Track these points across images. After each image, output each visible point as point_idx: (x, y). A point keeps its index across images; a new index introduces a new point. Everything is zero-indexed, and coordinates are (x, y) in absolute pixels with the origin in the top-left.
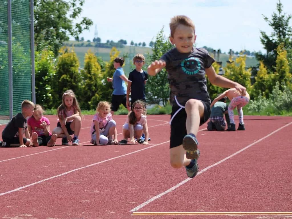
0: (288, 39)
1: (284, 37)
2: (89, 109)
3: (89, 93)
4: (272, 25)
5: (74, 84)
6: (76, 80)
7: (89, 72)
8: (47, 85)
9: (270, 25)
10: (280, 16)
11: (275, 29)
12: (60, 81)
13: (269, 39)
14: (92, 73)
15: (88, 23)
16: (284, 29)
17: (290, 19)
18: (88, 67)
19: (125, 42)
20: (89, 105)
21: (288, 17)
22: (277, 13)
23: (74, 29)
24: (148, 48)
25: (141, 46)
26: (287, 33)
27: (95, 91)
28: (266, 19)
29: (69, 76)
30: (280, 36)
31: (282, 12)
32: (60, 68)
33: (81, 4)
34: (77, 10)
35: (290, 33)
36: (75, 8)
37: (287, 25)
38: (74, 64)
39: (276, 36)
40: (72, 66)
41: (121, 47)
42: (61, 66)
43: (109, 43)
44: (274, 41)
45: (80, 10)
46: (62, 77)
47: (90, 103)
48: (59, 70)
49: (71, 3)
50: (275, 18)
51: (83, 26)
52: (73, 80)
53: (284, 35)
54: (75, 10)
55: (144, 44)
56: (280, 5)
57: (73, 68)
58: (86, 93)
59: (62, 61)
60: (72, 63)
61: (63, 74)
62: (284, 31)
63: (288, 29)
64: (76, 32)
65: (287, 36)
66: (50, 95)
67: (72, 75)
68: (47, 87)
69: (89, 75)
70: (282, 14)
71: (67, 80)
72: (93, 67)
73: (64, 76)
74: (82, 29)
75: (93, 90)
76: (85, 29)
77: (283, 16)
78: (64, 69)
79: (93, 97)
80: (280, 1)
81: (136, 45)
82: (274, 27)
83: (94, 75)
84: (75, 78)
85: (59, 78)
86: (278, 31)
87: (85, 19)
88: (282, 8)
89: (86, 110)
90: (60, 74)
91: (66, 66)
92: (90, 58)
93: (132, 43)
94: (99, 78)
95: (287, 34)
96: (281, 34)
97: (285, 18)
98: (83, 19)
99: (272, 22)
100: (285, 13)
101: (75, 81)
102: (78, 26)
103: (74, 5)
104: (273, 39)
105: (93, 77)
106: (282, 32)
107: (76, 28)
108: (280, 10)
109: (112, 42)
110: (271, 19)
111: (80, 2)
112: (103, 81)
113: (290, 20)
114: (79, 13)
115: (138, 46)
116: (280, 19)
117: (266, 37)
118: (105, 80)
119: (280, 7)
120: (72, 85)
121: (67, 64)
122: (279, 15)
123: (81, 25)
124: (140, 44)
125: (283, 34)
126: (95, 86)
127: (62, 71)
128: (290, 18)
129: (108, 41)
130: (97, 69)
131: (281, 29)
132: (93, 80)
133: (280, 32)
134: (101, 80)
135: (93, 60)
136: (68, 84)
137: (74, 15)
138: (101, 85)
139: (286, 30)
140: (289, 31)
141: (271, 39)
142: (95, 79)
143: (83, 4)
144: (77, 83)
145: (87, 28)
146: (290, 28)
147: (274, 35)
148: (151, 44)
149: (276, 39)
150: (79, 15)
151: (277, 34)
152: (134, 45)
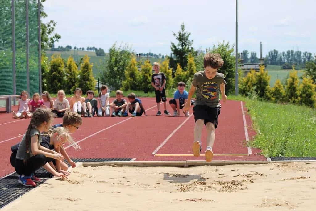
0: (188, 48)
1: (185, 47)
2: (71, 94)
3: (70, 84)
4: (178, 39)
6: (62, 75)
7: (70, 70)
9: (176, 38)
10: (183, 33)
12: (52, 76)
14: (72, 71)
15: (58, 37)
16: (185, 41)
17: (190, 35)
18: (70, 67)
19: (70, 47)
20: (70, 91)
21: (188, 34)
22: (181, 31)
23: (50, 41)
25: (81, 50)
26: (187, 44)
27: (75, 82)
28: (174, 34)
29: (57, 73)
30: (183, 46)
33: (54, 25)
34: (51, 29)
36: (50, 27)
37: (187, 39)
38: (60, 65)
39: (181, 46)
40: (59, 66)
41: (68, 51)
42: (53, 67)
43: (60, 48)
44: (179, 49)
45: (53, 29)
46: (53, 73)
47: (71, 90)
48: (51, 69)
50: (179, 35)
51: (55, 39)
52: (60, 75)
53: (186, 45)
55: (83, 49)
56: (183, 26)
57: (60, 68)
58: (68, 83)
59: (53, 64)
60: (59, 65)
62: (186, 43)
63: (188, 42)
64: (50, 43)
65: (187, 46)
66: (46, 85)
67: (59, 72)
68: (44, 80)
69: (70, 72)
70: (185, 31)
71: (56, 76)
72: (73, 67)
73: (54, 73)
74: (54, 41)
75: (73, 82)
76: (56, 41)
77: (185, 33)
79: (74, 87)
81: (78, 49)
82: (179, 40)
83: (73, 72)
84: (61, 74)
85: (51, 74)
88: (185, 28)
89: (69, 94)
90: (52, 71)
91: (55, 66)
92: (71, 62)
93: (75, 48)
94: (77, 74)
95: (188, 45)
96: (183, 44)
97: (186, 35)
98: (55, 35)
99: (178, 37)
102: (51, 39)
103: (49, 26)
104: (179, 48)
105: (73, 74)
106: (185, 43)
108: (183, 29)
109: (62, 47)
110: (177, 35)
111: (53, 24)
112: (79, 76)
113: (189, 36)
114: (52, 30)
115: (79, 50)
116: (183, 35)
117: (175, 47)
118: (81, 75)
119: (183, 28)
120: (60, 78)
121: (56, 65)
122: (182, 33)
123: (54, 39)
124: (80, 49)
126: (74, 79)
127: (53, 69)
129: (59, 47)
130: (76, 68)
131: (184, 42)
132: (72, 76)
133: (183, 43)
135: (72, 63)
136: (57, 78)
137: (50, 32)
138: (78, 79)
139: (187, 42)
140: (188, 43)
141: (177, 47)
143: (55, 25)
144: (62, 77)
145: (57, 41)
147: (179, 45)
148: (88, 49)
149: (180, 48)
150: (52, 32)
151: (181, 45)
152: (77, 49)
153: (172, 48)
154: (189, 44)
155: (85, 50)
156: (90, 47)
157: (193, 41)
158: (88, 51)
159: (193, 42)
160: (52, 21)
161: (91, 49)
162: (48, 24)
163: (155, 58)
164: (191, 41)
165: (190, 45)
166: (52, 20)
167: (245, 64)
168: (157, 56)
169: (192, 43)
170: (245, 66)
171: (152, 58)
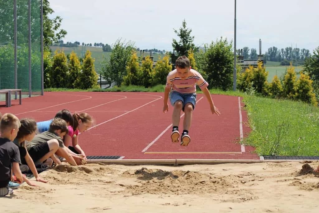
0: (189, 44)
1: (187, 43)
2: (73, 88)
3: (73, 78)
5: (64, 72)
7: (73, 65)
8: (47, 73)
9: (178, 35)
10: (185, 30)
15: (64, 33)
16: (187, 38)
18: (73, 62)
19: (79, 43)
20: (73, 86)
21: (190, 31)
22: (183, 28)
23: (56, 37)
24: (93, 47)
25: (89, 46)
27: (77, 77)
28: (176, 31)
29: (60, 68)
30: (184, 42)
31: (186, 27)
32: (55, 63)
33: (60, 21)
34: (57, 25)
35: (190, 40)
36: (56, 23)
37: (188, 36)
39: (182, 42)
40: (62, 61)
41: (77, 46)
42: (56, 61)
43: (68, 44)
45: (59, 25)
46: (56, 68)
47: (73, 84)
48: (54, 64)
49: (54, 21)
50: (181, 31)
54: (56, 25)
55: (91, 45)
56: (185, 23)
57: (63, 63)
58: (71, 78)
59: (56, 58)
60: (62, 59)
61: (57, 66)
64: (57, 38)
65: (189, 43)
66: (49, 79)
67: (62, 67)
68: (47, 75)
69: (73, 67)
70: (186, 29)
71: (59, 70)
72: (76, 62)
73: (57, 67)
74: (60, 37)
75: (76, 76)
76: (62, 37)
77: (186, 30)
78: (57, 63)
80: (184, 21)
81: (86, 45)
82: (180, 37)
83: (76, 67)
84: (64, 69)
85: (54, 69)
86: (183, 39)
87: (62, 31)
88: (186, 25)
89: (71, 88)
90: (55, 66)
91: (58, 61)
92: (73, 57)
93: (83, 44)
94: (79, 69)
95: (189, 41)
97: (188, 31)
98: (61, 31)
99: (180, 33)
100: (188, 28)
101: (64, 71)
102: (57, 35)
103: (55, 22)
104: (180, 44)
106: (186, 40)
107: (56, 36)
108: (184, 26)
109: (70, 43)
111: (59, 20)
112: (81, 71)
113: (191, 33)
114: (59, 26)
115: (87, 46)
116: (185, 32)
117: (176, 43)
118: (83, 70)
120: (62, 73)
121: (59, 60)
123: (60, 34)
124: (88, 45)
125: (186, 41)
126: (77, 73)
127: (56, 64)
128: (191, 31)
130: (78, 63)
131: (185, 38)
132: (75, 71)
134: (80, 70)
135: (75, 58)
136: (60, 72)
137: (56, 28)
138: (80, 74)
140: (190, 39)
141: (179, 44)
142: (77, 69)
143: (61, 21)
144: (65, 72)
146: (190, 37)
148: (95, 44)
149: (182, 44)
150: (58, 28)
152: (84, 45)
153: (173, 45)
155: (93, 46)
156: (97, 43)
157: (193, 37)
158: (95, 47)
159: (194, 39)
160: (58, 18)
161: (98, 45)
162: (54, 20)
163: (160, 54)
165: (191, 42)
166: (59, 16)
167: (244, 61)
168: (161, 52)
169: (193, 39)
170: (244, 62)
171: (156, 54)
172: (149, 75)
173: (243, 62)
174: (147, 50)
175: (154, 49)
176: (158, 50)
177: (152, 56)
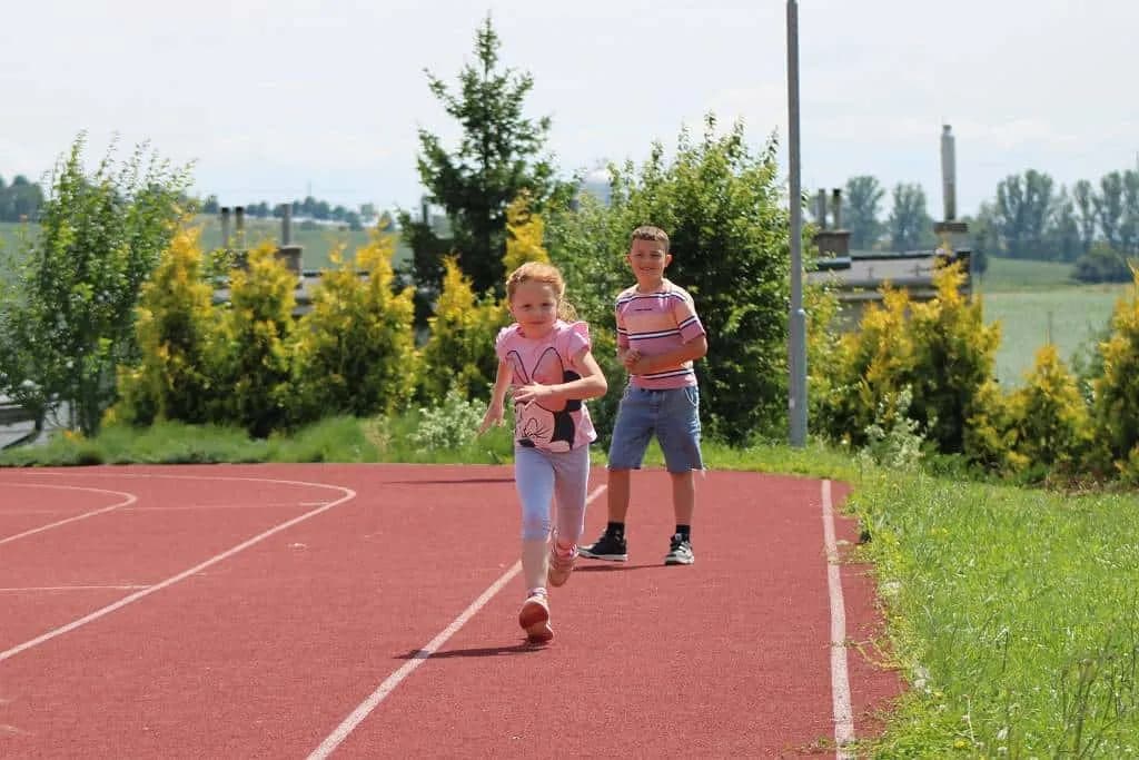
0: (520, 165)
1: (504, 160)
4: (461, 114)
9: (449, 110)
10: (491, 79)
11: (471, 126)
13: (450, 166)
16: (502, 128)
17: (527, 92)
21: (520, 83)
22: (480, 67)
26: (515, 142)
28: (438, 87)
30: (487, 154)
31: (496, 64)
37: (513, 114)
39: (476, 155)
44: (466, 174)
50: (468, 91)
53: (505, 151)
56: (489, 37)
62: (505, 136)
63: (518, 131)
65: (515, 156)
70: (498, 70)
77: (501, 81)
80: (488, 23)
82: (466, 120)
86: (481, 135)
88: (497, 51)
95: (517, 148)
96: (492, 146)
97: (509, 89)
99: (461, 101)
100: (508, 71)
104: (464, 167)
106: (498, 139)
108: (487, 57)
110: (456, 90)
113: (527, 95)
116: (490, 92)
117: (441, 158)
119: (488, 47)
122: (484, 78)
125: (499, 147)
128: (526, 86)
131: (493, 129)
133: (487, 139)
139: (510, 133)
140: (521, 137)
141: (456, 163)
146: (525, 124)
147: (465, 151)
149: (474, 164)
151: (476, 146)
153: (423, 168)
154: (526, 144)
157: (545, 124)
159: (548, 134)
163: (342, 229)
164: (535, 124)
165: (532, 150)
167: (854, 260)
168: (351, 217)
169: (539, 137)
170: (855, 265)
171: (320, 228)
172: (275, 361)
173: (846, 266)
174: (263, 205)
175: (309, 200)
176: (332, 208)
177: (291, 246)
